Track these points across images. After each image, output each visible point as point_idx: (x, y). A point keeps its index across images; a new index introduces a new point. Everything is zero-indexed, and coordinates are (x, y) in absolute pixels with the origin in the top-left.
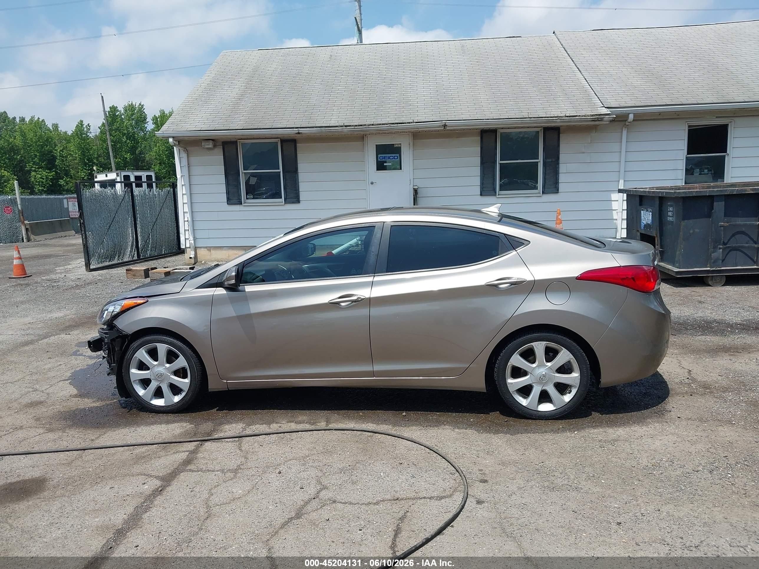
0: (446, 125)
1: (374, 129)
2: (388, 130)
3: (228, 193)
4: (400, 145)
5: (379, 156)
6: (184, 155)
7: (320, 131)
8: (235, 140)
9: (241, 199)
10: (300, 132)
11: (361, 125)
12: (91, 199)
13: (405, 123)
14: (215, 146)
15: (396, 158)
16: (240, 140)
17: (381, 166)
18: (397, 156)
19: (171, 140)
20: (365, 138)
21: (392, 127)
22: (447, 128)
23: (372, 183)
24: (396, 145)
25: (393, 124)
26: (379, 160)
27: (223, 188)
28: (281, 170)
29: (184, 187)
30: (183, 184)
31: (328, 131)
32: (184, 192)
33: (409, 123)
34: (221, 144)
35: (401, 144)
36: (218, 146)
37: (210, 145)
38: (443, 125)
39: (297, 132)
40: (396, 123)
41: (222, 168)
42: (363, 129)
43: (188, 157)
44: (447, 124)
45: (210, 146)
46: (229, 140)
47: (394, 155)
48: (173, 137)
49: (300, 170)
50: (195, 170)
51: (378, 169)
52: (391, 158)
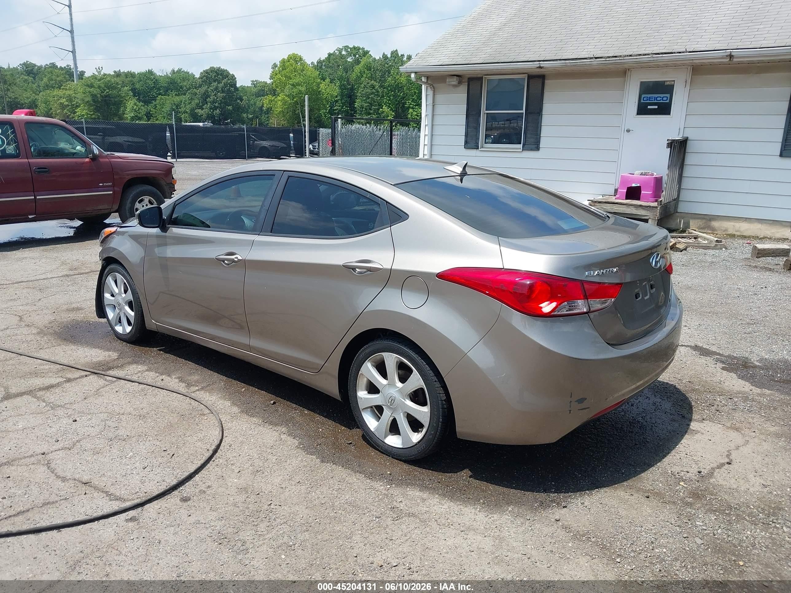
0: (732, 56)
1: (631, 60)
2: (649, 62)
3: (466, 135)
4: (673, 83)
5: (643, 96)
6: (430, 92)
7: (564, 64)
8: (479, 76)
9: (478, 143)
10: (541, 66)
11: (616, 57)
12: (346, 135)
13: (675, 53)
14: (460, 83)
15: (665, 99)
16: (485, 76)
17: (643, 110)
18: (667, 97)
19: (413, 75)
20: (628, 74)
21: (655, 59)
22: (735, 60)
23: (628, 131)
24: (668, 83)
25: (658, 54)
26: (642, 101)
27: (462, 130)
28: (524, 111)
29: (427, 127)
30: (426, 124)
31: (574, 64)
32: (427, 133)
33: (680, 53)
34: (467, 80)
35: (674, 81)
36: (464, 82)
37: (454, 81)
38: (727, 56)
39: (538, 66)
40: (661, 53)
41: (465, 106)
42: (616, 61)
43: (434, 95)
44: (733, 54)
45: (454, 83)
46: (475, 76)
47: (662, 95)
48: (416, 73)
49: (544, 112)
50: (440, 109)
51: (638, 113)
52: (658, 99)
